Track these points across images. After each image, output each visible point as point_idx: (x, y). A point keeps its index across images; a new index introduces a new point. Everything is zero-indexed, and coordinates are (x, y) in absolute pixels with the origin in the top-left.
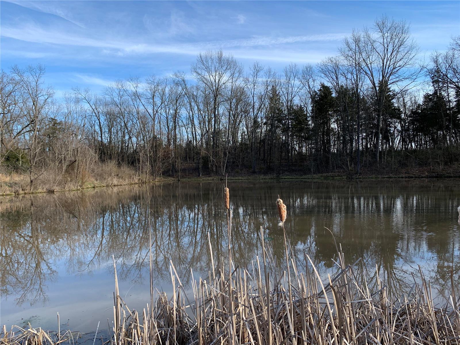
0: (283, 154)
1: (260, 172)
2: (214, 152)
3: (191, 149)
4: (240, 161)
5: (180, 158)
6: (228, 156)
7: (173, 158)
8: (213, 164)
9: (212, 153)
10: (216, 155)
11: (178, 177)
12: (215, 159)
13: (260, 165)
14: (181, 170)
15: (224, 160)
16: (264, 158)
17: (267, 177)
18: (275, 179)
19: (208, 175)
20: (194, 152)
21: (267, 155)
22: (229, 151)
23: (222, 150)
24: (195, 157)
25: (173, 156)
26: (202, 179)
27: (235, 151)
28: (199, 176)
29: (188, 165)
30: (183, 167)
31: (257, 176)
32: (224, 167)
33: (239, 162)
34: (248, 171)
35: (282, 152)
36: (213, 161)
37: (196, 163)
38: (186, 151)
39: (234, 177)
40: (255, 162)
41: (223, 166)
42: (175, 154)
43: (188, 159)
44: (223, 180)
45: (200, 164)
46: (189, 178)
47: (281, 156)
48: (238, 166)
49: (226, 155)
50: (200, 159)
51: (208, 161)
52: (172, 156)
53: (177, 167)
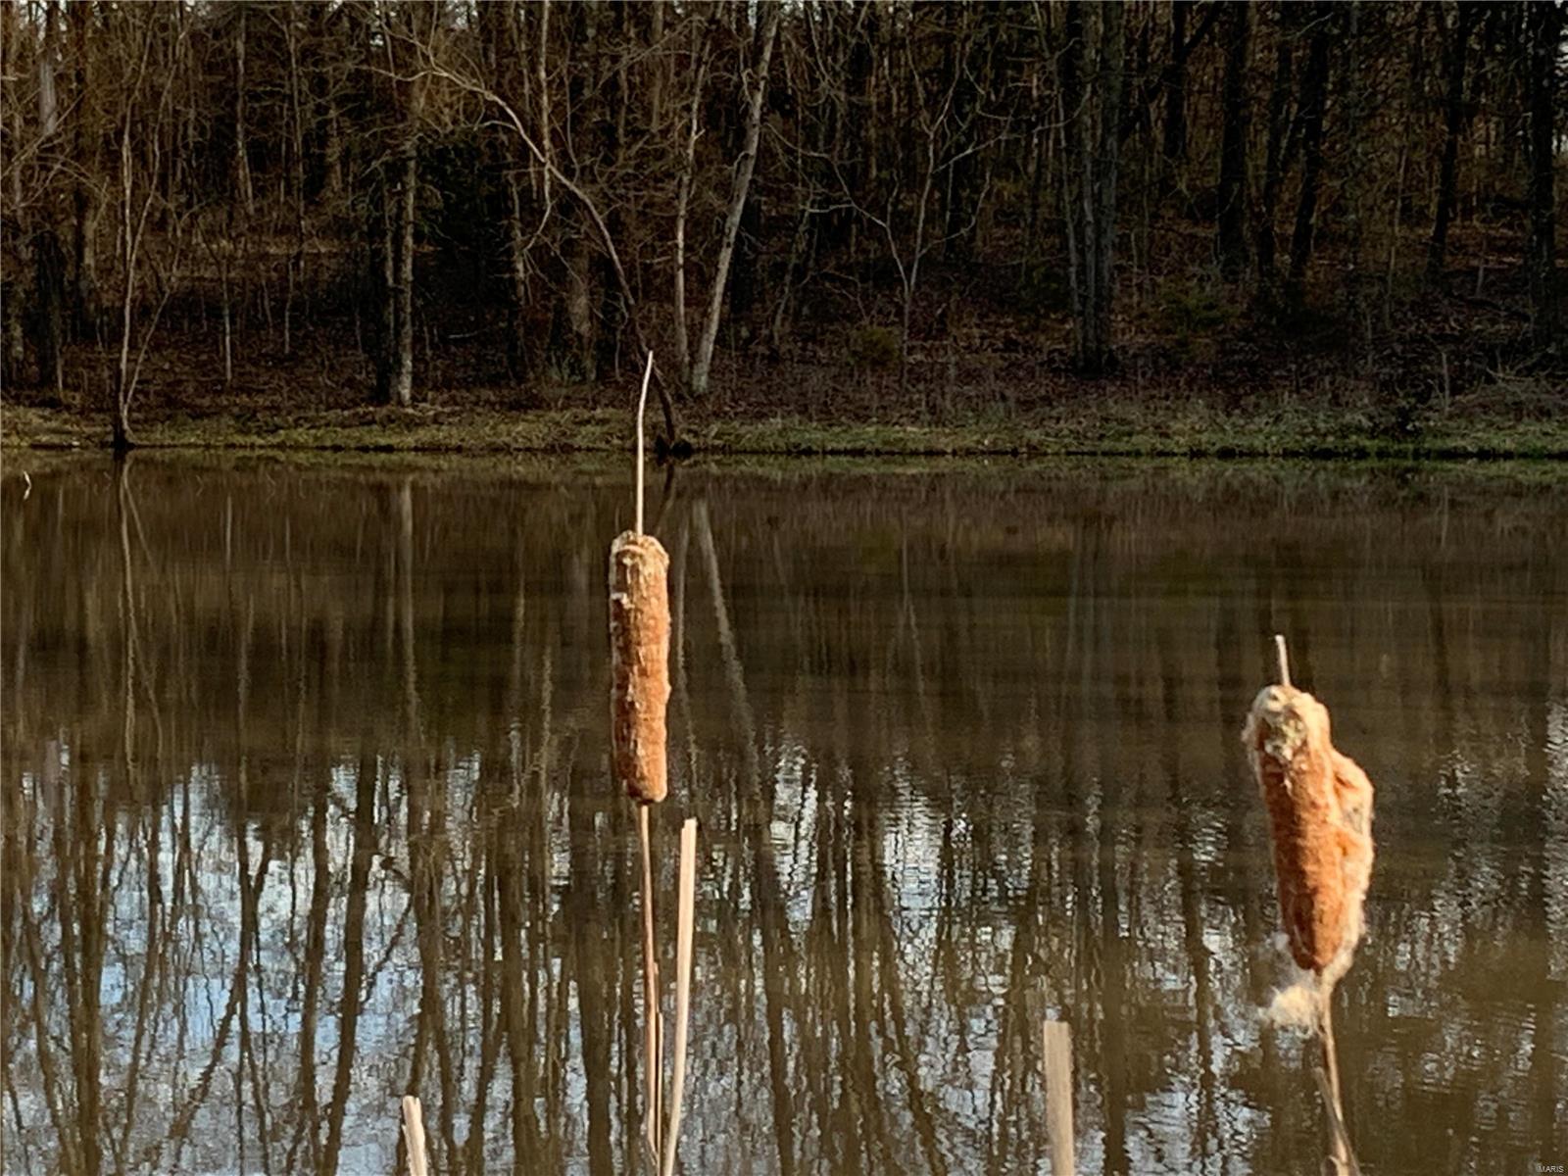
0: (1483, 137)
1: (1175, 366)
2: (577, 85)
3: (280, 43)
4: (911, 213)
5: (140, 154)
6: (764, 151)
7: (49, 150)
8: (569, 247)
9: (557, 106)
10: (610, 130)
11: (103, 403)
12: (588, 177)
13: (1178, 271)
14: (143, 311)
15: (710, 196)
16: (1224, 189)
17: (1259, 431)
18: (1362, 454)
19: (494, 382)
20: (320, 85)
21: (1274, 146)
22: (776, 81)
23: (683, 62)
24: (333, 152)
25: (51, 126)
26: (424, 435)
27: (856, 86)
28: (382, 394)
29: (247, 246)
30: (175, 276)
31: (1134, 413)
32: (707, 282)
33: (903, 224)
34: (1010, 345)
35: (1459, 116)
36: (568, 205)
37: (340, 228)
38: (217, 64)
39: (827, 417)
40: (1112, 235)
41: (700, 278)
42: (75, 107)
43: (243, 173)
44: (685, 450)
45: (398, 241)
46: (245, 420)
47: (1449, 158)
48: (884, 276)
49: (741, 136)
50: (396, 170)
51: (499, 204)
52: (33, 121)
53: (106, 271)
